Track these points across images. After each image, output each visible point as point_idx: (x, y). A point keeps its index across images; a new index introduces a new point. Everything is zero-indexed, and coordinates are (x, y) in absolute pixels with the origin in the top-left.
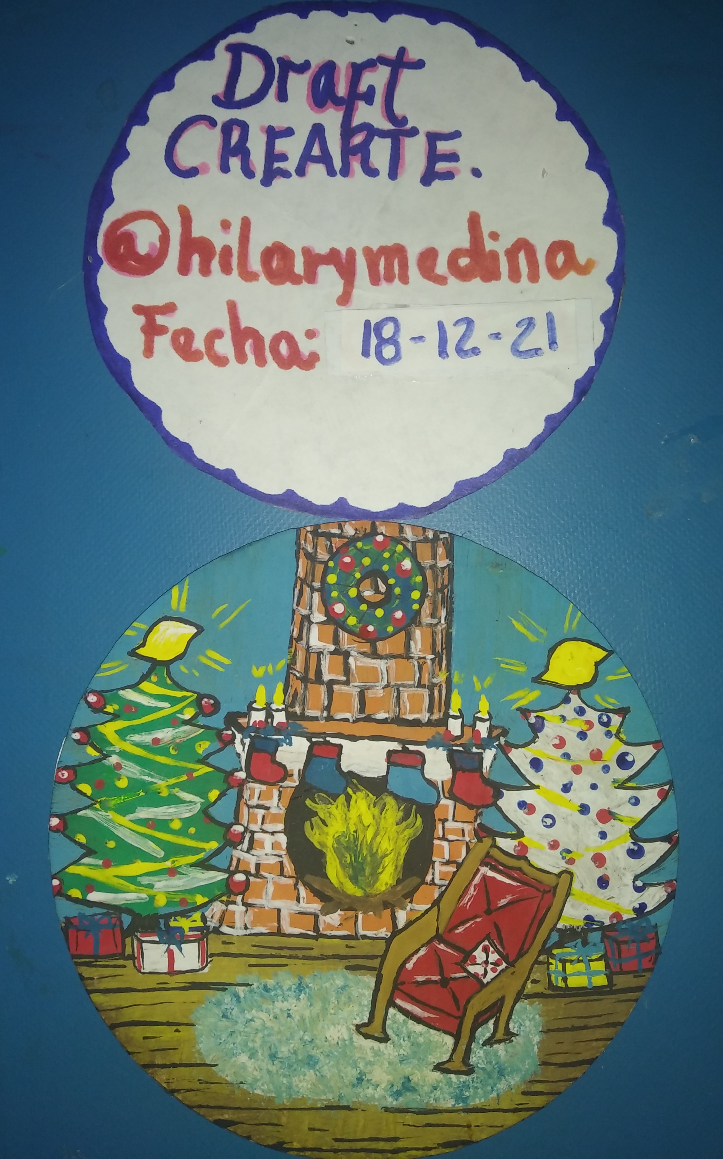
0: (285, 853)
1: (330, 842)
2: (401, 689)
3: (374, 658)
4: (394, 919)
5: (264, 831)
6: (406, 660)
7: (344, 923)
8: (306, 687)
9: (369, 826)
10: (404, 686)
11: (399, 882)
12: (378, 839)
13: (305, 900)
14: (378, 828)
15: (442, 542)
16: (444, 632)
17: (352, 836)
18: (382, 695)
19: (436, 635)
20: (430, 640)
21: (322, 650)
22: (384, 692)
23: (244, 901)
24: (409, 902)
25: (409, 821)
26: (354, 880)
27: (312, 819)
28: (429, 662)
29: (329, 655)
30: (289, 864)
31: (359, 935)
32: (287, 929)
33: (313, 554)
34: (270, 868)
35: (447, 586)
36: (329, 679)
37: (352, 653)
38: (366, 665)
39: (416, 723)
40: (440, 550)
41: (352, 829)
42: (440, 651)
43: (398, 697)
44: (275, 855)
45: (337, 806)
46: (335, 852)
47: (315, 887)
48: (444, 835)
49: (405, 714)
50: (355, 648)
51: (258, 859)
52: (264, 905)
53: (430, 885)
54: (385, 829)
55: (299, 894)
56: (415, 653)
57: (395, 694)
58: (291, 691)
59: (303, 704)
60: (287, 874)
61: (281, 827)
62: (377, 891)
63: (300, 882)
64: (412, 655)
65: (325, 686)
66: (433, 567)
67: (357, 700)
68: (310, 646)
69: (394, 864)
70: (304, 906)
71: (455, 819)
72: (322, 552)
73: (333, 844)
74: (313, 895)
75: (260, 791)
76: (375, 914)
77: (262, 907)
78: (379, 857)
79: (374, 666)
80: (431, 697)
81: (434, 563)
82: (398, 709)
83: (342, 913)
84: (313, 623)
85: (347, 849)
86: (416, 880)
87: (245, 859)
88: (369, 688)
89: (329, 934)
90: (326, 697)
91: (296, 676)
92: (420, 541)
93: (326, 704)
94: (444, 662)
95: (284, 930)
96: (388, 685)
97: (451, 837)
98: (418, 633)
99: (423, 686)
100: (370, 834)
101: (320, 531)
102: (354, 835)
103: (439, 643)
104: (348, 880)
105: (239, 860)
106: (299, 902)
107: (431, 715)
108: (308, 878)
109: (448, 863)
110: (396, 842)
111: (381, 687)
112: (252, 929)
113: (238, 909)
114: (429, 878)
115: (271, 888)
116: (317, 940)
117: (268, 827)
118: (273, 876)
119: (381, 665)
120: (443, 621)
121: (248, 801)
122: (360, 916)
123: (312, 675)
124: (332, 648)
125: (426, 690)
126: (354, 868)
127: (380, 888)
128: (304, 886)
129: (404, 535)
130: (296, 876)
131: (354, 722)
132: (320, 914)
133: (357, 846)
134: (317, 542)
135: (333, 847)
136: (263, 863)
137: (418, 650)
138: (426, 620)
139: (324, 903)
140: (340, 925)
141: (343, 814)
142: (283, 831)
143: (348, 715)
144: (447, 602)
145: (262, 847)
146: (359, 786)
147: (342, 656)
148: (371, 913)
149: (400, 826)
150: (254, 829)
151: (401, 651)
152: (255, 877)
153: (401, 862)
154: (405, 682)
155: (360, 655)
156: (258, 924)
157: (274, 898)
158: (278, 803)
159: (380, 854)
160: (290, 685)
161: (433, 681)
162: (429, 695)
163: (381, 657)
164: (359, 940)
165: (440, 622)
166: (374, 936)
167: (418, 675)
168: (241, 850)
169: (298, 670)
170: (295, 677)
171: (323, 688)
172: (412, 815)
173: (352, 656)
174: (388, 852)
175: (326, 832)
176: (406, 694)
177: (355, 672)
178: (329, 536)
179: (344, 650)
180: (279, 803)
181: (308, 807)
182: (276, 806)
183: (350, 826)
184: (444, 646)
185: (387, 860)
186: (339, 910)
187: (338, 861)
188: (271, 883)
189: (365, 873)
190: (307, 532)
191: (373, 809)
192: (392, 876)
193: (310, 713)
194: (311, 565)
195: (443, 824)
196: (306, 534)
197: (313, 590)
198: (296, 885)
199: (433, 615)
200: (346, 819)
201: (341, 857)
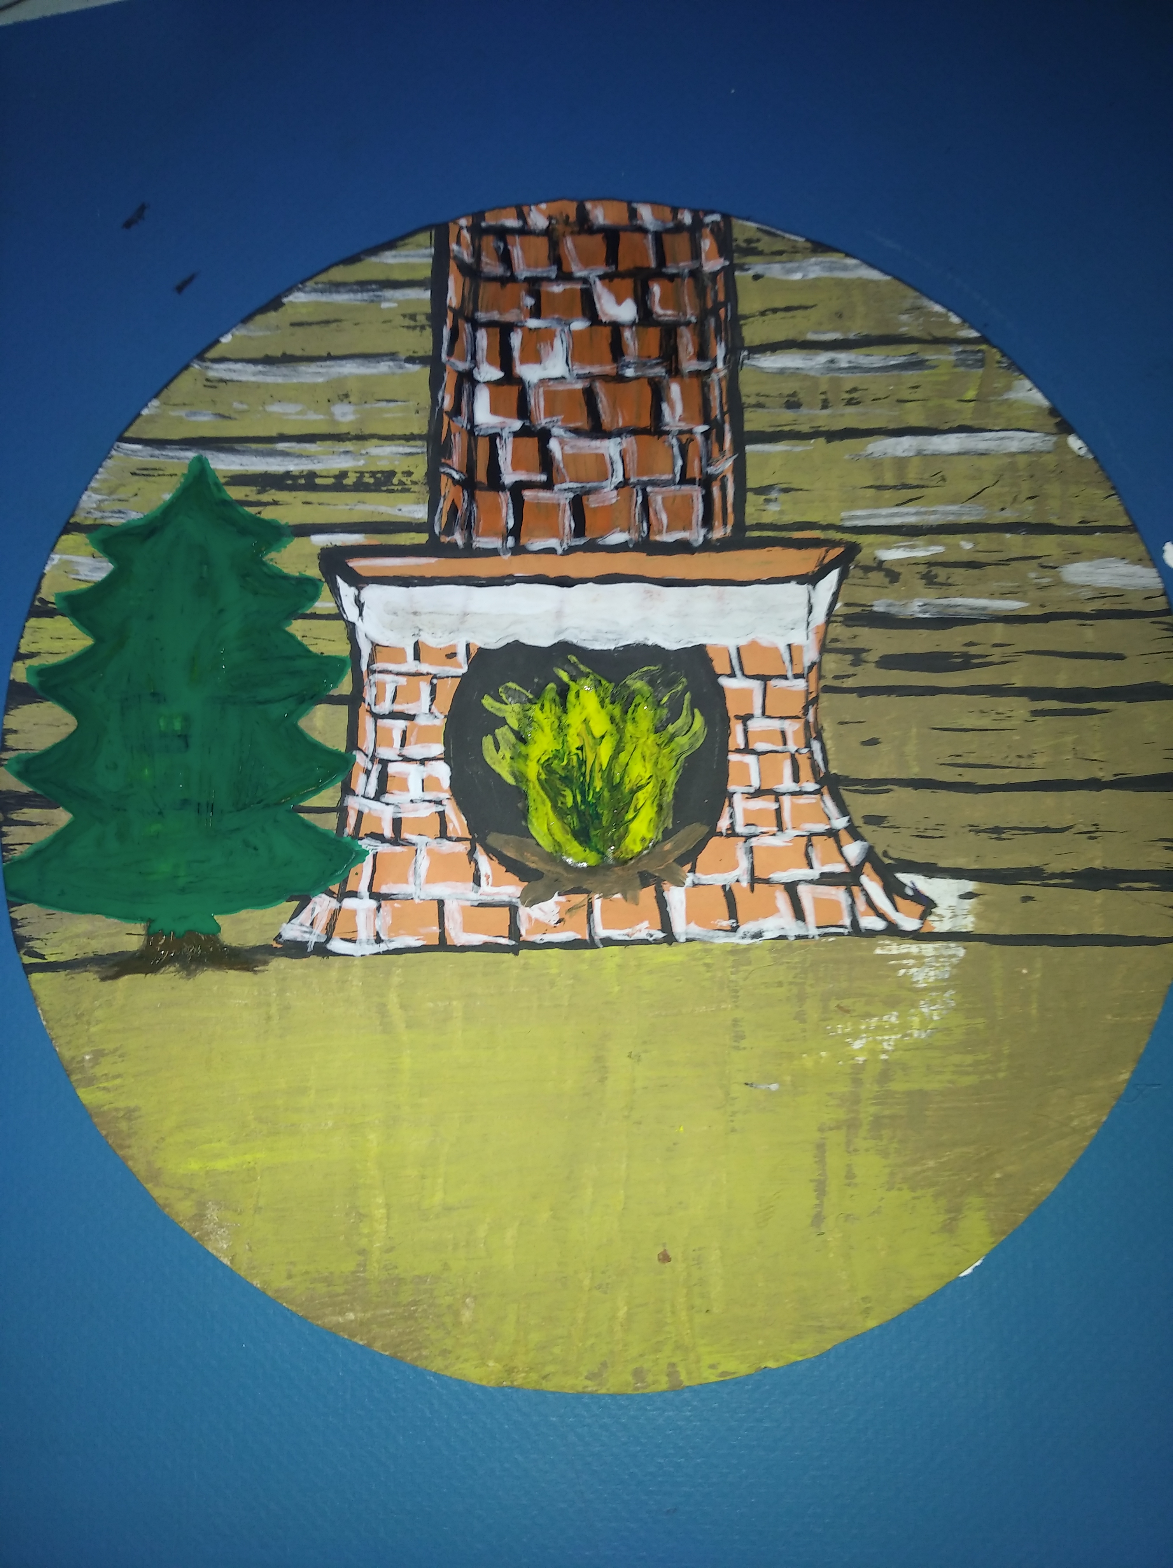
0: (448, 796)
1: (533, 770)
2: (649, 489)
3: (597, 438)
4: (662, 903)
5: (406, 759)
6: (656, 437)
7: (567, 917)
8: (472, 498)
9: (603, 737)
10: (653, 483)
11: (667, 834)
12: (623, 757)
13: (490, 880)
14: (621, 738)
15: (708, 230)
16: (724, 384)
17: (575, 758)
18: (614, 501)
19: (709, 389)
20: (697, 400)
21: (499, 431)
22: (618, 495)
23: (373, 891)
24: (689, 872)
25: (679, 722)
26: (582, 836)
27: (497, 731)
28: (699, 438)
29: (511, 439)
30: (456, 815)
31: (596, 938)
32: (458, 935)
33: (475, 266)
34: (420, 826)
35: (724, 304)
36: (514, 481)
37: (555, 431)
38: (583, 452)
39: (683, 547)
40: (707, 244)
41: (574, 743)
42: (719, 417)
43: (645, 505)
44: (430, 801)
45: (543, 705)
46: (543, 788)
47: (509, 854)
48: (747, 743)
49: (660, 532)
50: (560, 423)
51: (397, 810)
52: (411, 895)
53: (728, 836)
54: (634, 740)
55: (477, 870)
56: (671, 424)
57: (640, 499)
58: (444, 506)
59: (468, 528)
60: (452, 835)
61: (438, 749)
62: (627, 854)
63: (479, 848)
64: (667, 428)
65: (508, 493)
66: (695, 274)
67: (568, 513)
68: (476, 423)
69: (655, 804)
70: (488, 891)
71: (767, 714)
72: (489, 261)
73: (539, 774)
74: (505, 870)
75: (396, 687)
76: (625, 898)
77: (409, 898)
78: (627, 790)
79: (598, 451)
80: (708, 500)
81: (697, 265)
82: (645, 525)
83: (563, 899)
84: (479, 382)
85: (567, 780)
86: (699, 829)
87: (372, 812)
88: (589, 492)
89: (538, 942)
90: (511, 511)
91: (453, 478)
92: (668, 231)
93: (511, 524)
94: (728, 437)
95: (452, 940)
96: (625, 483)
97: (760, 746)
98: (675, 390)
99: (692, 482)
100: (605, 751)
101: (483, 224)
102: (577, 754)
103: (715, 404)
104: (569, 836)
105: (360, 814)
106: (479, 885)
107: (708, 532)
108: (493, 839)
109: (758, 793)
110: (656, 763)
111: (613, 486)
112: (391, 941)
113: (362, 906)
114: (723, 824)
115: (424, 863)
116: (516, 954)
117: (414, 750)
118: (425, 839)
119: (611, 448)
120: (720, 365)
121: (373, 706)
122: (597, 903)
123: (481, 475)
124: (517, 425)
125: (697, 487)
126: (581, 815)
127: (631, 847)
128: (488, 855)
129: (639, 222)
130: (470, 837)
131: (566, 553)
132: (519, 904)
133: (584, 775)
134: (480, 246)
135: (539, 780)
136: (406, 818)
137: (677, 418)
138: (689, 364)
139: (526, 883)
140: (559, 922)
141: (553, 719)
142: (443, 756)
143: (553, 543)
144: (726, 333)
145: (405, 788)
146: (582, 667)
147: (536, 439)
148: (618, 896)
149: (664, 732)
150: (385, 758)
151: (645, 421)
152: (391, 844)
153: (669, 798)
154: (656, 477)
155: (568, 436)
156: (402, 932)
157: (430, 880)
158: (430, 705)
159: (627, 787)
160: (443, 494)
161: (709, 472)
162: (703, 496)
163: (608, 435)
164: (598, 948)
165: (716, 366)
166: (627, 938)
167: (680, 463)
168: (364, 796)
169: (456, 466)
170: (450, 481)
171: (505, 498)
172: (684, 712)
173: (555, 436)
174: (643, 782)
175: (524, 753)
176: (659, 498)
177: (561, 465)
178: (502, 233)
179: (539, 428)
180: (433, 707)
181: (487, 711)
182: (427, 711)
183: (569, 739)
184: (725, 409)
185: (641, 796)
186: (556, 894)
187: (549, 804)
188: (424, 853)
189: (601, 823)
190: (461, 228)
191: (610, 707)
192: (652, 825)
193: (482, 542)
194: (471, 284)
195: (745, 725)
196: (459, 233)
197: (476, 325)
198: (471, 853)
199: (702, 354)
200: (561, 729)
201: (554, 796)
